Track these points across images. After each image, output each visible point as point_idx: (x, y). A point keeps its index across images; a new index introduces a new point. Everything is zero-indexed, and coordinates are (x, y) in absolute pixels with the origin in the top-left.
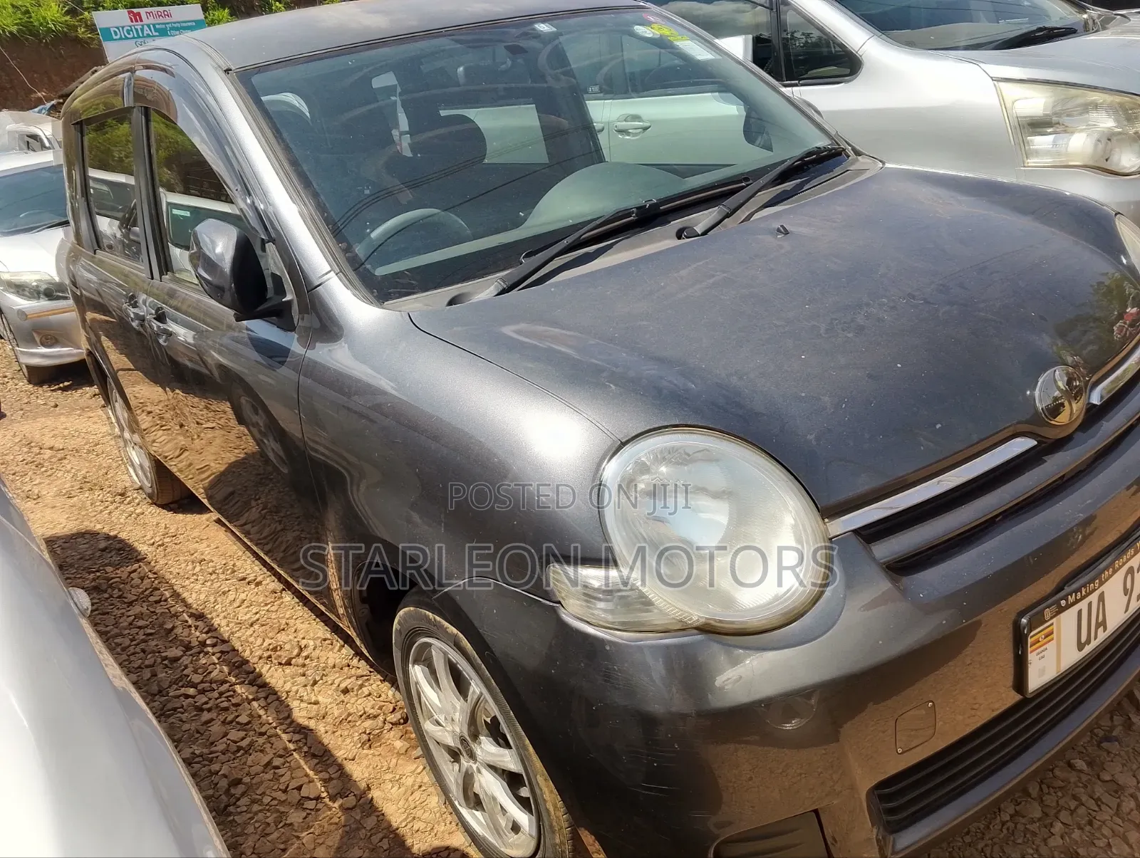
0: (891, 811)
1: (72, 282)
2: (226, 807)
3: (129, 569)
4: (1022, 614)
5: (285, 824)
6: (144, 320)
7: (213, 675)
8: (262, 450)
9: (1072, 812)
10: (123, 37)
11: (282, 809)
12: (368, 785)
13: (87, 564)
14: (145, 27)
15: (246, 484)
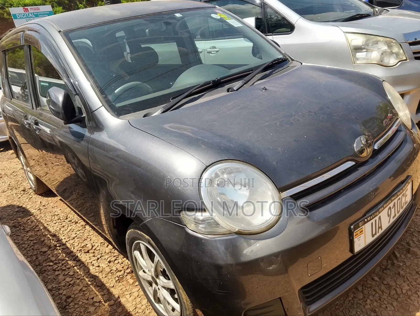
0: (307, 297)
1: (3, 110)
2: (65, 306)
3: (27, 219)
4: (351, 225)
5: (88, 312)
6: (30, 125)
7: (60, 257)
8: (77, 173)
9: (374, 296)
10: (21, 17)
11: (86, 306)
12: (118, 296)
13: (10, 217)
14: (30, 14)
15: (71, 186)
